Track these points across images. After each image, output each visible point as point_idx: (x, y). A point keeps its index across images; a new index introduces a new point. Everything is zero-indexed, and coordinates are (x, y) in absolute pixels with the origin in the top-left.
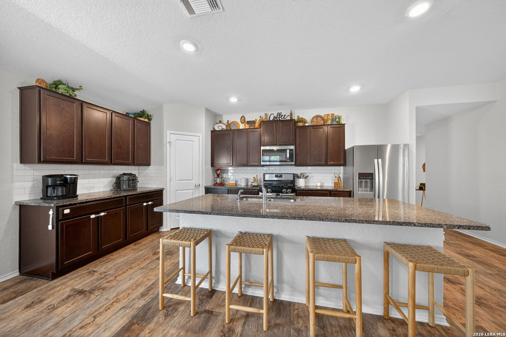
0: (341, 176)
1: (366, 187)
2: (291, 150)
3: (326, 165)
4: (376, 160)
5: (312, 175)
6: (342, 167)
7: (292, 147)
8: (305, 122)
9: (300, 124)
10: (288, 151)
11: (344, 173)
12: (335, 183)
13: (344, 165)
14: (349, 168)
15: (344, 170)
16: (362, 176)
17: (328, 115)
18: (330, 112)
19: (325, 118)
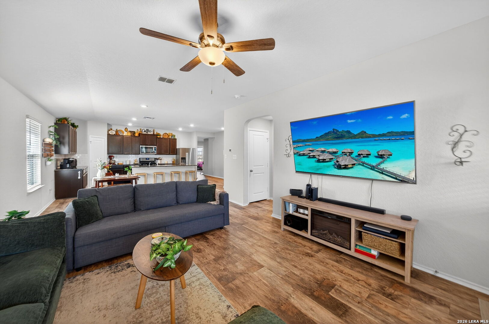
0: (175, 159)
1: (183, 162)
2: (155, 148)
3: (170, 154)
4: (186, 153)
5: (163, 158)
6: (175, 155)
7: (156, 147)
8: (160, 136)
9: (159, 137)
10: (154, 148)
11: (176, 158)
12: (173, 162)
13: (176, 154)
14: (178, 156)
15: (176, 156)
16: (182, 158)
17: (170, 133)
18: (171, 132)
19: (169, 134)
